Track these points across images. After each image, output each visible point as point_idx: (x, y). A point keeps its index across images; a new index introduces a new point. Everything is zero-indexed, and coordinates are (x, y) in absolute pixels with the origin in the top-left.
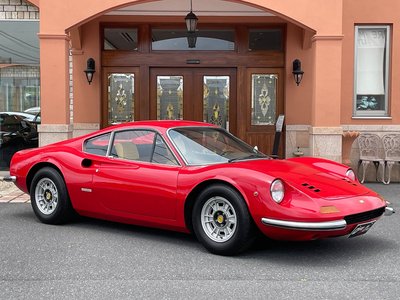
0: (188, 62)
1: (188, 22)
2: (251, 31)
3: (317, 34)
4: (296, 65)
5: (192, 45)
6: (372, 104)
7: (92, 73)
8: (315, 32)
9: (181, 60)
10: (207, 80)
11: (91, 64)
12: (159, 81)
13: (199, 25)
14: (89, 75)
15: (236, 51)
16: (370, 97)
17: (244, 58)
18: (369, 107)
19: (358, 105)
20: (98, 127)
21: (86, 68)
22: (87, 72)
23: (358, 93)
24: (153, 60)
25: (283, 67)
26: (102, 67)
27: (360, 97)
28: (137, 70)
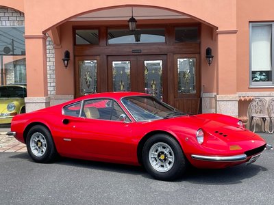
0: (133, 51)
1: (130, 24)
2: (176, 29)
3: (219, 30)
4: (209, 52)
5: (138, 40)
6: (263, 77)
7: (68, 60)
8: (217, 28)
9: (128, 50)
10: (147, 64)
11: (67, 54)
12: (114, 65)
13: (138, 26)
14: (66, 62)
15: (166, 42)
16: (261, 73)
17: (172, 48)
18: (261, 80)
19: (253, 79)
20: (73, 97)
21: (64, 58)
22: (64, 60)
23: (253, 70)
24: (109, 51)
25: (200, 53)
26: (75, 56)
27: (254, 73)
28: (98, 58)
